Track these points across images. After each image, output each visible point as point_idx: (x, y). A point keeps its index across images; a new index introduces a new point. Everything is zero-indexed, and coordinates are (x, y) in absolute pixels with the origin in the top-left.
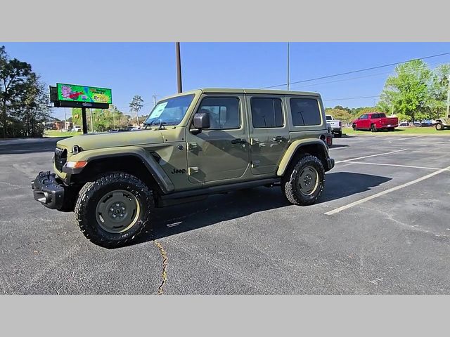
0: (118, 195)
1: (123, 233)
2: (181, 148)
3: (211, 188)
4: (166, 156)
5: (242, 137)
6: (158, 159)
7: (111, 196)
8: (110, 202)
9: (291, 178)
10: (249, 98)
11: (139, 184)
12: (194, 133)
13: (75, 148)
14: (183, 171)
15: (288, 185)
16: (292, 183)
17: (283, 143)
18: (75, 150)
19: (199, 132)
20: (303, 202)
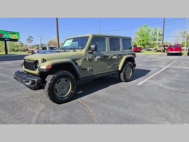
0: (63, 80)
1: (65, 97)
2: (85, 59)
3: (96, 76)
4: (79, 63)
5: (107, 55)
6: (76, 64)
7: (60, 81)
8: (60, 83)
9: (123, 71)
10: (109, 38)
11: (71, 75)
12: (90, 53)
13: (43, 60)
14: (86, 69)
15: (122, 74)
16: (124, 73)
17: (120, 56)
18: (43, 61)
19: (92, 52)
20: (127, 81)
